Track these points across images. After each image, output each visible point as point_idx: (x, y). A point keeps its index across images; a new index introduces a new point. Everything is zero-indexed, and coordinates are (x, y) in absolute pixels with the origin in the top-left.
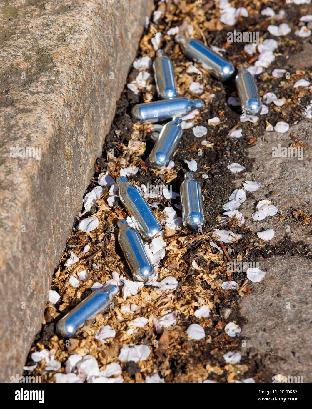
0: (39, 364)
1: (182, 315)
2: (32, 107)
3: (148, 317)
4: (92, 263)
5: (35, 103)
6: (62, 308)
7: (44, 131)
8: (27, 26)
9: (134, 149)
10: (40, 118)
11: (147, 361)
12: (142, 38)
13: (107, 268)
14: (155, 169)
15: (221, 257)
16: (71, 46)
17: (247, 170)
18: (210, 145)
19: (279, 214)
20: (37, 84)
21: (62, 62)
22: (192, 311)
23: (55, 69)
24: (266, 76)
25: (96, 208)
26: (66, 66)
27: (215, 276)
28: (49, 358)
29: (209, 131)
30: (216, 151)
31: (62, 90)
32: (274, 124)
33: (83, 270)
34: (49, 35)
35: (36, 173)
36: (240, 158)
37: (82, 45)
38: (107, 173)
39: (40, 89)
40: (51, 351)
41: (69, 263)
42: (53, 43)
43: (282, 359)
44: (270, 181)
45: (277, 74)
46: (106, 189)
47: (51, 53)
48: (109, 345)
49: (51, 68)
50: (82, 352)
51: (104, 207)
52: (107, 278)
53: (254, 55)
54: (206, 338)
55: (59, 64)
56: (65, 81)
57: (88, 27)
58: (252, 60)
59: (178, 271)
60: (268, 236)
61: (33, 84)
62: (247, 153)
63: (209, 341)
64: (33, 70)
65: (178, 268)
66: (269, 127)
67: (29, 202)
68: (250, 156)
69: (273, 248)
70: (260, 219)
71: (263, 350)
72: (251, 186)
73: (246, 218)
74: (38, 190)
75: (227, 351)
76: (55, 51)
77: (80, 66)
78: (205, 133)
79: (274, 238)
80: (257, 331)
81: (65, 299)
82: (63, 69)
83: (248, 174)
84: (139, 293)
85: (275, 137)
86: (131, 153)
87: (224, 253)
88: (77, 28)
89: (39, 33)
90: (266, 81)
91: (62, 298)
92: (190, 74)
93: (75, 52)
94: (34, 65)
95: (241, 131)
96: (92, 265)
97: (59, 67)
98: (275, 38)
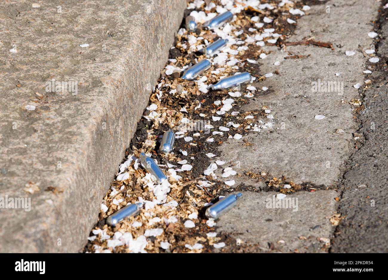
0: (97, 236)
1: (181, 218)
2: (91, 101)
3: (161, 218)
4: (126, 194)
5: (93, 100)
6: (109, 213)
7: (98, 112)
8: (86, 68)
9: (150, 144)
10: (95, 106)
11: (161, 236)
12: (151, 95)
13: (135, 196)
14: (162, 153)
15: (203, 193)
16: (112, 77)
17: (218, 156)
18: (195, 145)
19: (237, 174)
20: (93, 92)
21: (107, 83)
22: (187, 216)
23: (103, 86)
24: (227, 115)
25: (127, 170)
26: (109, 85)
27: (200, 200)
28: (103, 234)
29: (193, 139)
30: (199, 147)
31: (108, 96)
32: (233, 136)
33: (120, 198)
34: (99, 72)
35: (95, 130)
36: (213, 151)
37: (118, 77)
38: (133, 155)
39: (95, 94)
40: (104, 230)
41: (113, 194)
42: (102, 75)
43: (241, 234)
44: (232, 160)
45: (233, 114)
46: (133, 162)
47: (100, 79)
48: (138, 229)
49: (101, 86)
50: (122, 231)
51: (132, 170)
52: (135, 200)
53: (220, 105)
54: (196, 227)
55: (105, 84)
56: (109, 92)
57: (121, 70)
58: (219, 108)
59: (178, 198)
60: (231, 183)
61: (90, 92)
62: (217, 149)
63: (198, 228)
64: (90, 87)
65: (178, 196)
66: (230, 137)
67: (91, 144)
68: (219, 150)
69: (234, 189)
70: (226, 177)
71: (230, 231)
72: (220, 163)
73: (218, 177)
74: (96, 140)
75: (208, 233)
76: (102, 78)
77: (117, 87)
78: (192, 140)
79: (235, 185)
80: (226, 224)
81: (111, 209)
82: (108, 87)
83: (218, 158)
84: (155, 207)
85: (234, 141)
86: (147, 147)
87: (205, 191)
88: (115, 69)
89: (93, 71)
90: (227, 117)
91: (109, 209)
92: (182, 112)
93: (114, 80)
94: (91, 84)
95: (213, 139)
96: (126, 195)
97: (105, 86)
98: (232, 98)
